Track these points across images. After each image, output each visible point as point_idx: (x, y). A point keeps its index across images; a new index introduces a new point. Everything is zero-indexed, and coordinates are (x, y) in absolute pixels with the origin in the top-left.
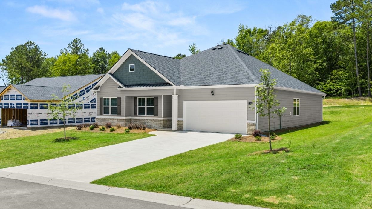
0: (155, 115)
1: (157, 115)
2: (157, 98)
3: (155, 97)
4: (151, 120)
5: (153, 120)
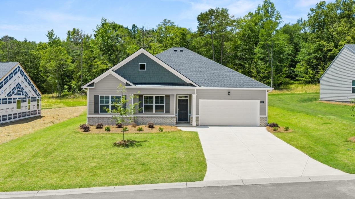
0: (166, 113)
1: (168, 112)
2: (168, 97)
3: (166, 96)
4: (162, 117)
5: (164, 117)
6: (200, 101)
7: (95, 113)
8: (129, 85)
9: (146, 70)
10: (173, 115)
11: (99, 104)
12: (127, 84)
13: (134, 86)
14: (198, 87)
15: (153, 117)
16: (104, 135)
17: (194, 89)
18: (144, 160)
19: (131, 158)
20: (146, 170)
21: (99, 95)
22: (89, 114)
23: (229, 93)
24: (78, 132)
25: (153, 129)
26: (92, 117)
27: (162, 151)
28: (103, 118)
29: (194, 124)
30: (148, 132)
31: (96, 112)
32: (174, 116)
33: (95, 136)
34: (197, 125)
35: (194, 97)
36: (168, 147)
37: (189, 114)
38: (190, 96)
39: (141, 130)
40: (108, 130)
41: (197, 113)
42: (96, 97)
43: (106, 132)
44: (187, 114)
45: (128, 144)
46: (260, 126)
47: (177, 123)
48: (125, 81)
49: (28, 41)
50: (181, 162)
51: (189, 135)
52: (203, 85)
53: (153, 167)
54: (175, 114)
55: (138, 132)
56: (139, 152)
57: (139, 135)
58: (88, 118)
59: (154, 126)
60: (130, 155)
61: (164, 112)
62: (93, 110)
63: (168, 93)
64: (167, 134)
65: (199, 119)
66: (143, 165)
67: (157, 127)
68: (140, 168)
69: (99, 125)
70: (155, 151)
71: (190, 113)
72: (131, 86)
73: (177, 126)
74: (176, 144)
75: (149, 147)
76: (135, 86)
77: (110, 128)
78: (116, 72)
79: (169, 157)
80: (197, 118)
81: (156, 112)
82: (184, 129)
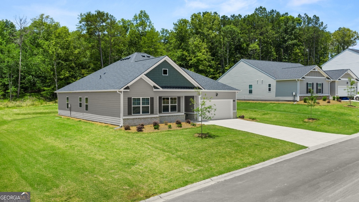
7: (128, 115)
8: (157, 88)
9: (167, 75)
11: (132, 106)
12: (155, 87)
14: (203, 90)
15: (170, 116)
17: (200, 92)
21: (132, 98)
22: (124, 116)
23: (217, 94)
26: (127, 119)
28: (136, 118)
32: (183, 114)
42: (129, 99)
46: (233, 118)
52: (207, 89)
54: (184, 112)
58: (124, 119)
61: (176, 111)
62: (127, 112)
63: (179, 95)
72: (159, 89)
76: (162, 89)
81: (171, 111)
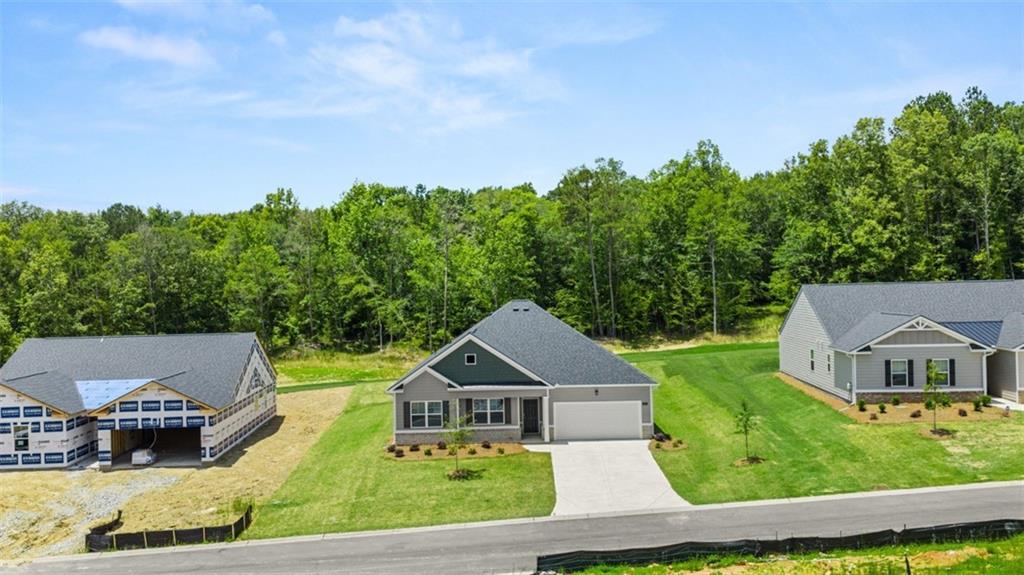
6: (555, 404)
7: (404, 427)
8: (453, 387)
9: (475, 364)
10: (516, 426)
11: (411, 415)
12: (450, 386)
13: (459, 388)
14: (551, 387)
15: (489, 430)
16: (427, 462)
17: (545, 390)
18: (488, 495)
19: (473, 493)
20: (492, 507)
21: (411, 402)
22: (398, 429)
23: (597, 391)
24: (390, 459)
25: (490, 450)
26: (402, 434)
27: (506, 484)
28: (417, 433)
29: (547, 438)
30: (484, 455)
31: (407, 426)
32: (518, 427)
33: (416, 463)
34: (552, 441)
35: (546, 400)
36: (513, 478)
37: (539, 422)
38: (541, 398)
39: (473, 452)
40: (428, 453)
41: (551, 422)
42: (407, 404)
43: (426, 457)
44: (536, 421)
45: (464, 475)
46: (644, 439)
47: (523, 437)
48: (446, 381)
49: (164, 209)
50: (529, 497)
51: (538, 460)
52: (559, 383)
53: (500, 504)
54: (519, 423)
55: (470, 456)
56: (479, 486)
57: (472, 461)
58: (397, 435)
59: (491, 445)
60: (469, 490)
61: (502, 422)
62: (403, 424)
63: (507, 396)
64: (509, 458)
65: (555, 430)
66: (488, 501)
67: (495, 446)
68: (484, 504)
69: (414, 446)
70: (498, 485)
71: (541, 419)
72: (456, 387)
73: (522, 442)
74: (522, 475)
75: (490, 479)
76: (461, 388)
77: (433, 452)
78: (433, 367)
79: (515, 491)
80: (551, 430)
81: (491, 422)
82: (532, 448)
